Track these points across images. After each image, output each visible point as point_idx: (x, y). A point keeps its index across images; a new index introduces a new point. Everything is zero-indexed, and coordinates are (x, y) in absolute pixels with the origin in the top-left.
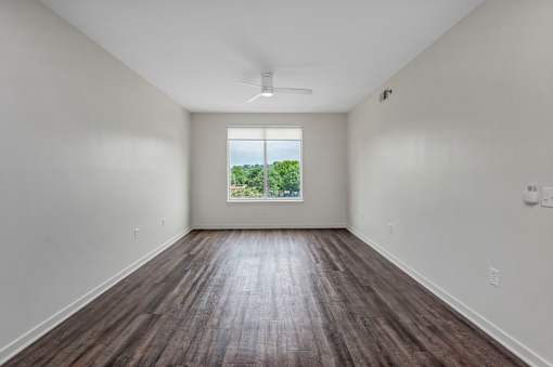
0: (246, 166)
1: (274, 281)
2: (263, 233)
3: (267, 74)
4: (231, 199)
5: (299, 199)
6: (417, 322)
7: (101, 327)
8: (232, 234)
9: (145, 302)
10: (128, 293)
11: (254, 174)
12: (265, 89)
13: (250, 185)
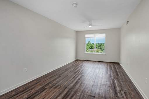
0: (99, 43)
1: (89, 73)
2: (93, 62)
3: (90, 21)
4: (86, 52)
5: (104, 53)
6: (121, 90)
7: (50, 76)
8: (85, 61)
9: (59, 74)
10: (58, 71)
11: (100, 46)
12: (90, 25)
13: (99, 49)
